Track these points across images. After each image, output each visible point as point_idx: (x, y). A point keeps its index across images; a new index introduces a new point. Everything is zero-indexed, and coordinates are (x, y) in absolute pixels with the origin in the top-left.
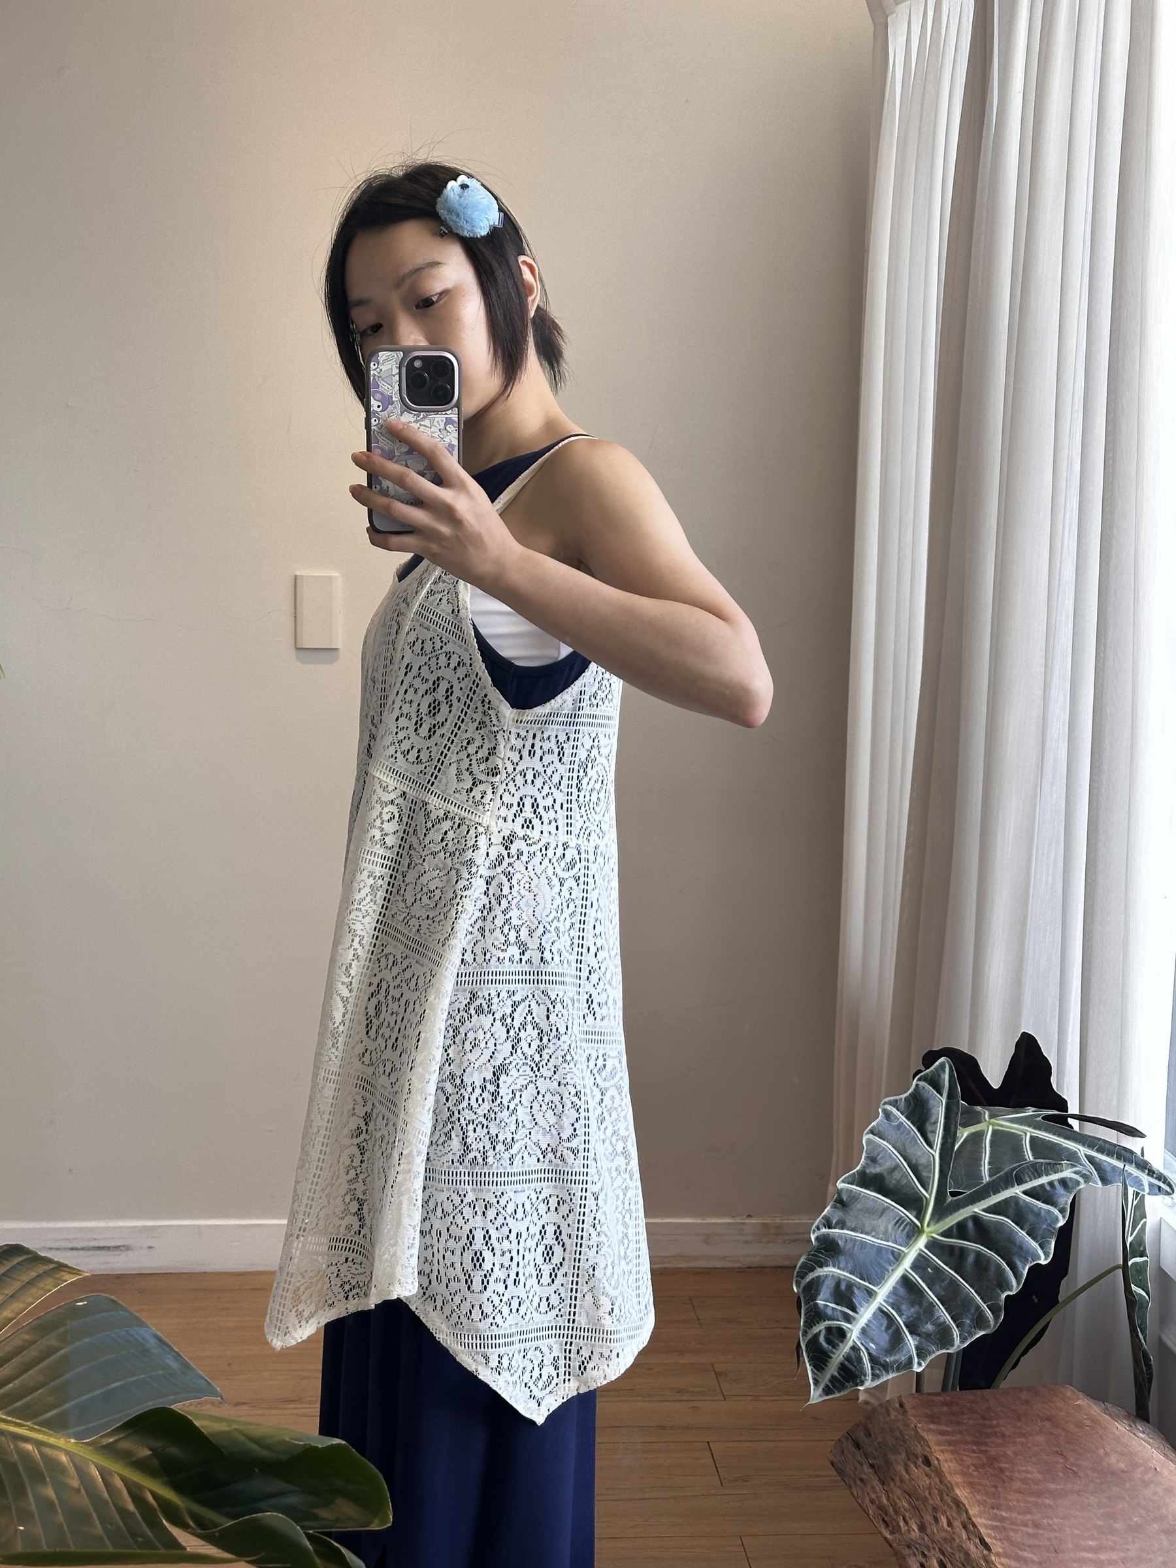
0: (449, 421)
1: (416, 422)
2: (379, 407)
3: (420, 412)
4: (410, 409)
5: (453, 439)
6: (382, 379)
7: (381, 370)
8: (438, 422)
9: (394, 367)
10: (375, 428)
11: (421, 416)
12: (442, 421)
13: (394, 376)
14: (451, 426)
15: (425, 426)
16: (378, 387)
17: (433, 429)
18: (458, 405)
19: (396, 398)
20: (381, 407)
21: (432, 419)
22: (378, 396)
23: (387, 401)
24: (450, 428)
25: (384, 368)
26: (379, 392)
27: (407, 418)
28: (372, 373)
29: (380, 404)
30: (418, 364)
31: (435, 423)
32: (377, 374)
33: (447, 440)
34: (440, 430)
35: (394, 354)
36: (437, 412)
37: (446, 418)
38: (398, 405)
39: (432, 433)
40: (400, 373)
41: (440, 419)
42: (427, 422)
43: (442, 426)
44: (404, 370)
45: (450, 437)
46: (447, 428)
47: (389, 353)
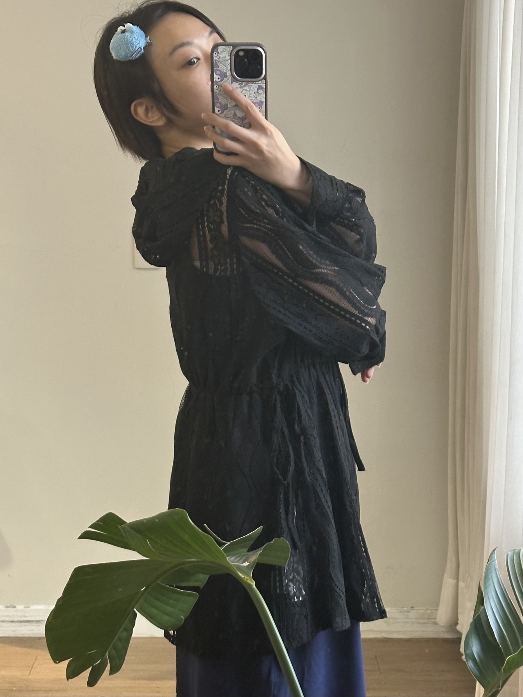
0: (260, 88)
1: (241, 87)
2: (219, 78)
3: (243, 82)
4: (236, 80)
5: (262, 98)
6: (221, 63)
7: (220, 57)
8: (253, 88)
9: (227, 55)
10: (216, 91)
11: (244, 84)
12: (256, 87)
13: (227, 60)
14: (261, 90)
15: (246, 90)
16: (218, 67)
17: (251, 92)
18: (265, 78)
19: (228, 74)
20: (220, 79)
21: (250, 86)
22: (218, 72)
23: (223, 76)
24: (261, 91)
25: (221, 56)
26: (218, 70)
27: (236, 85)
28: (214, 59)
29: (219, 77)
30: (241, 54)
31: (252, 89)
32: (217, 59)
33: (259, 98)
34: (255, 93)
35: (227, 47)
36: (253, 82)
37: (258, 86)
38: (230, 77)
39: (250, 94)
40: (231, 59)
41: (254, 86)
42: (247, 88)
43: (256, 90)
44: (233, 57)
45: (261, 97)
46: (259, 91)
47: (225, 47)
